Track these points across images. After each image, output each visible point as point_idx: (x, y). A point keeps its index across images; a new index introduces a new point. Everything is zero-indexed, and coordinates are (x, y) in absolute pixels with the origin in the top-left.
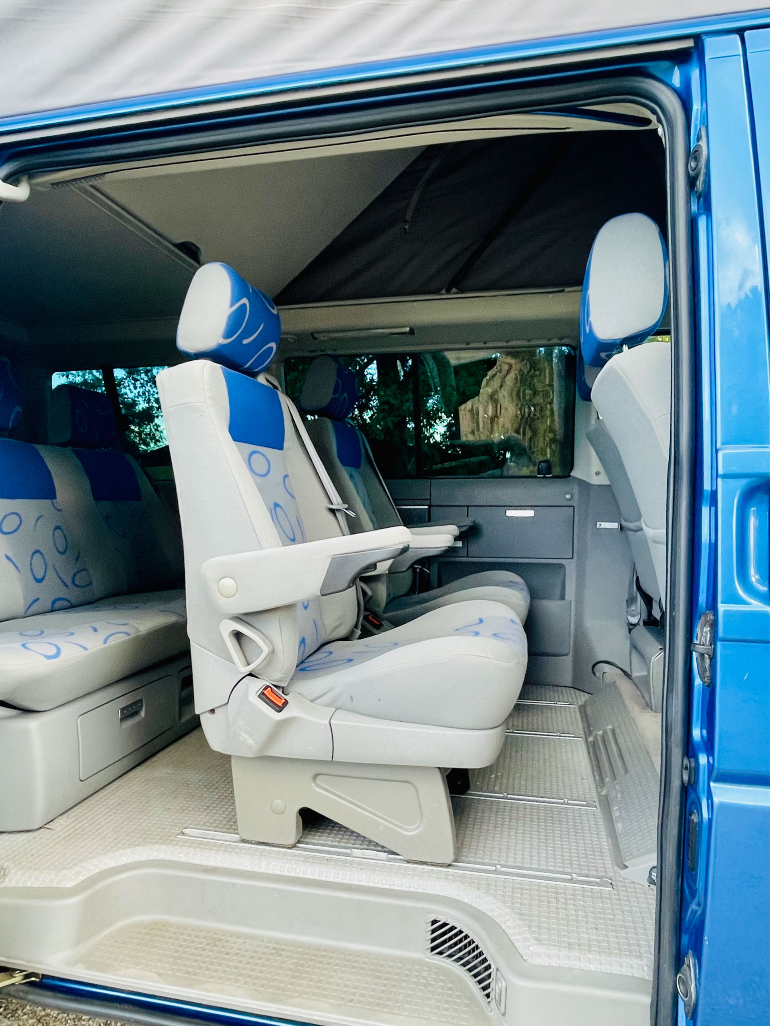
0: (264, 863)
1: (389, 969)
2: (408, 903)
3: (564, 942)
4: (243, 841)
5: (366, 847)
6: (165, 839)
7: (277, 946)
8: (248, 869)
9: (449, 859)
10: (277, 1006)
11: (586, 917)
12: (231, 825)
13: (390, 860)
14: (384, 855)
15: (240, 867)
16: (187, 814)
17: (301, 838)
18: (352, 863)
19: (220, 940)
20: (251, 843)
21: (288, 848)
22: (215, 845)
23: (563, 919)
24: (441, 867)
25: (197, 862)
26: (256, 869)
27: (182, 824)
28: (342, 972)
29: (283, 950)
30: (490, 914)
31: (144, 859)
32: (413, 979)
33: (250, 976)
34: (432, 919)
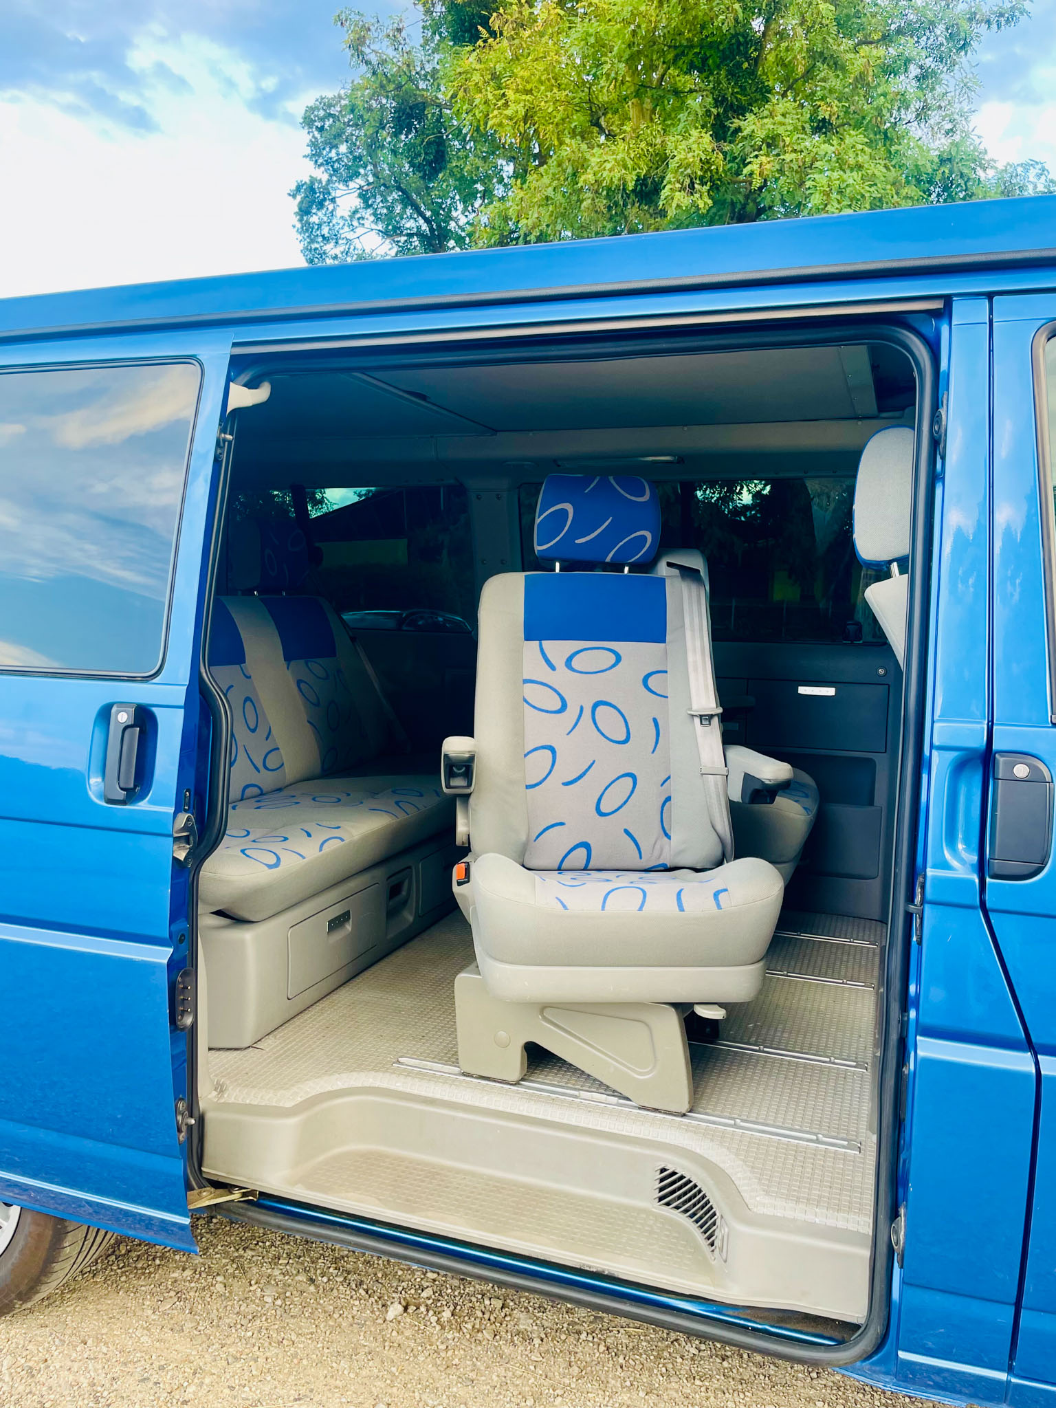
0: (486, 1098)
1: (613, 1215)
2: (637, 1150)
3: (793, 1196)
4: (464, 1074)
5: (595, 1090)
6: (381, 1067)
7: (498, 1184)
8: (469, 1103)
9: (684, 1107)
10: (500, 1237)
11: (823, 1176)
12: (451, 1057)
13: (621, 1105)
14: (614, 1100)
15: (461, 1101)
16: (401, 1042)
17: (525, 1075)
18: (579, 1105)
19: (438, 1174)
20: (472, 1077)
21: (512, 1085)
22: (434, 1076)
23: (797, 1175)
24: (675, 1116)
25: (416, 1092)
26: (477, 1104)
27: (398, 1052)
28: (565, 1213)
29: (503, 1188)
30: (721, 1165)
31: (360, 1086)
32: (638, 1226)
33: (470, 1209)
34: (661, 1167)
